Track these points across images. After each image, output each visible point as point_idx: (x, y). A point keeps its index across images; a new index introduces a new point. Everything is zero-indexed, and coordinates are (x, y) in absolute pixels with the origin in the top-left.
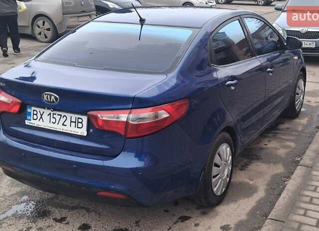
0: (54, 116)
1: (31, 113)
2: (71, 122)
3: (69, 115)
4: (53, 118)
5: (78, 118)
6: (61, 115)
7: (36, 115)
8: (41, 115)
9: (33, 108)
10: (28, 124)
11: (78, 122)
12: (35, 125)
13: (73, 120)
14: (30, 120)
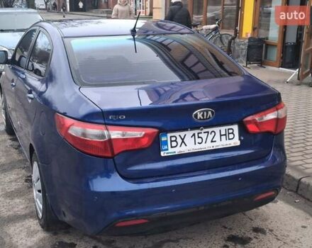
0: (200, 135)
1: (167, 141)
2: (221, 135)
3: (217, 130)
4: (199, 137)
5: (229, 129)
6: (208, 132)
7: (175, 141)
8: (183, 140)
9: (169, 135)
10: (166, 155)
11: (229, 134)
12: (177, 153)
13: (223, 133)
14: (167, 150)
